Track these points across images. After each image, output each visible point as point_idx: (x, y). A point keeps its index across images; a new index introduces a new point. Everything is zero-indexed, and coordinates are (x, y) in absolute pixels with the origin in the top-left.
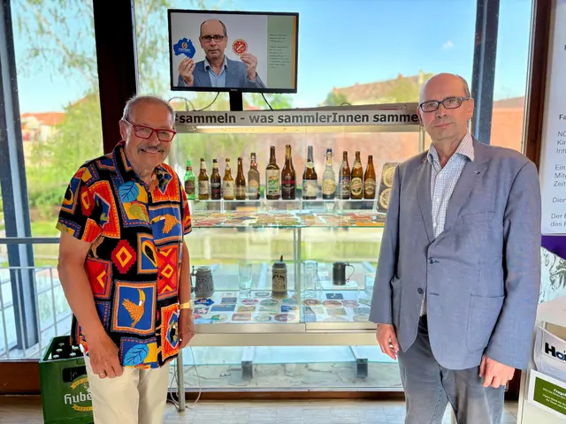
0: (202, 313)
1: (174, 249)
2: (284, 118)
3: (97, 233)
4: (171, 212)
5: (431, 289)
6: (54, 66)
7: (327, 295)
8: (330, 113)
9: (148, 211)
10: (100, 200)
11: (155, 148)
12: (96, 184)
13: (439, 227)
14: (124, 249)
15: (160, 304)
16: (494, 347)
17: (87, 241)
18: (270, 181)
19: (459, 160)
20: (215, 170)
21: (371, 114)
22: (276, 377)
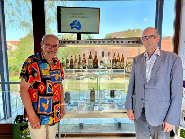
0: (67, 107)
1: (59, 86)
2: (95, 42)
3: (33, 80)
4: (58, 73)
5: (146, 99)
6: (17, 26)
7: (108, 101)
8: (110, 40)
9: (50, 72)
10: (34, 69)
11: (53, 52)
12: (33, 64)
13: (148, 78)
14: (42, 85)
15: (54, 104)
16: (167, 119)
17: (29, 83)
18: (90, 63)
19: (155, 56)
20: (71, 59)
21: (124, 41)
22: (90, 129)
